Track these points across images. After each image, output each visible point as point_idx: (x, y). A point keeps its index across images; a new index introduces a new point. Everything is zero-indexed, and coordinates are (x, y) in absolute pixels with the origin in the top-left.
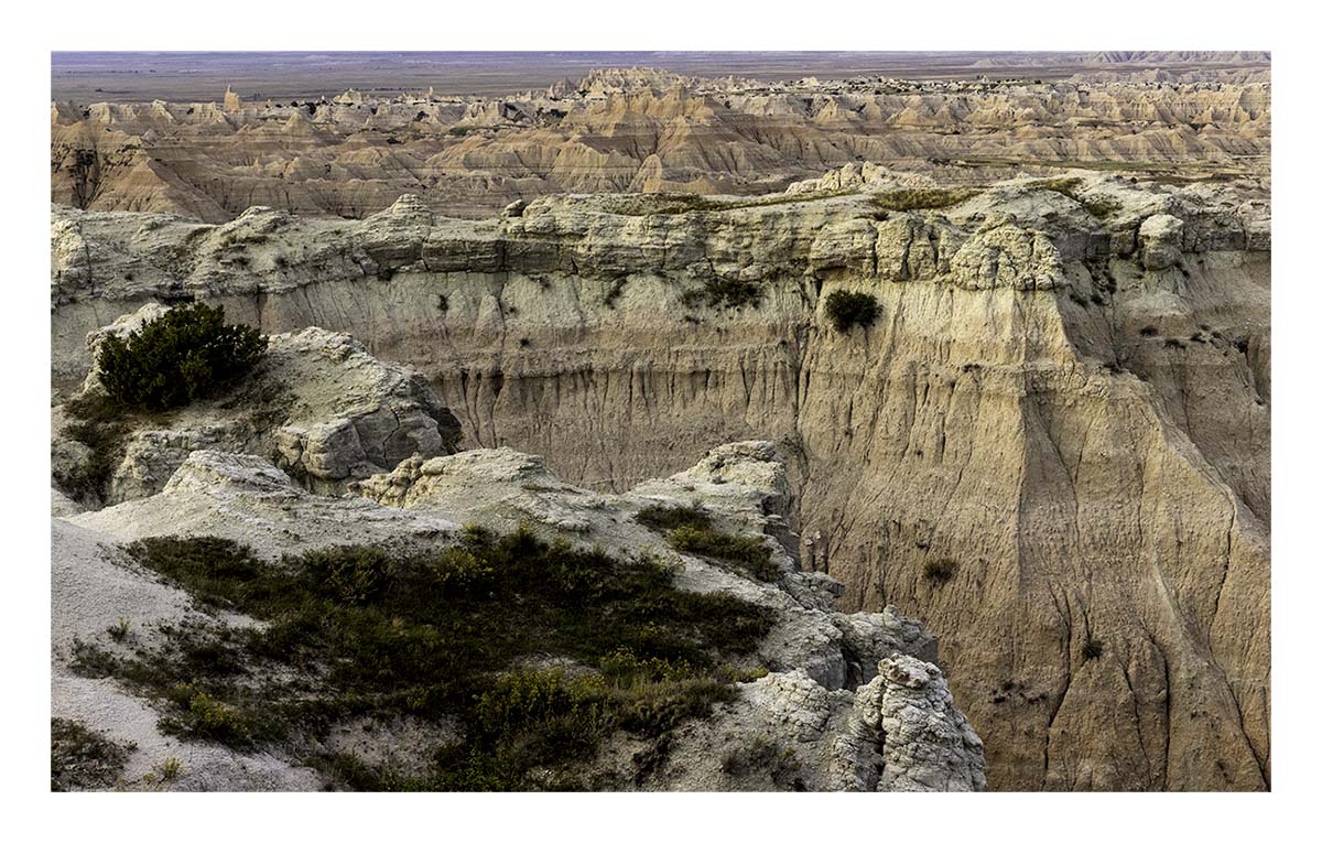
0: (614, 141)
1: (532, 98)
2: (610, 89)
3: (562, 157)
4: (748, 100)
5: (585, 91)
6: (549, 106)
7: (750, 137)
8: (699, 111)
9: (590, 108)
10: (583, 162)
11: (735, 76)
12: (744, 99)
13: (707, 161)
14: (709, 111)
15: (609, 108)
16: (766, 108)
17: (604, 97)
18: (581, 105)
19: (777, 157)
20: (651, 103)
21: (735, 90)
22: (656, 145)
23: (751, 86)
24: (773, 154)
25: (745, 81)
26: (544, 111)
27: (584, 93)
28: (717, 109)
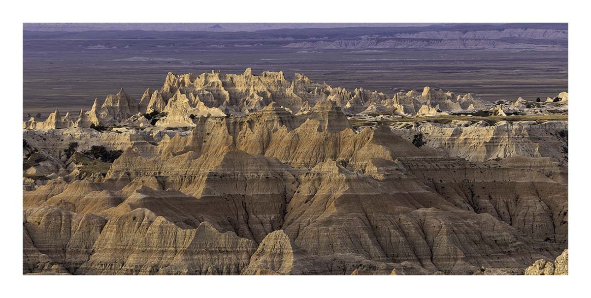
0: (207, 204)
1: (59, 125)
2: (202, 110)
3: (110, 232)
4: (458, 132)
5: (156, 113)
6: (91, 140)
7: (459, 200)
8: (363, 152)
9: (165, 143)
10: (147, 243)
11: (434, 88)
12: (449, 131)
13: (378, 243)
14: (382, 152)
15: (199, 145)
16: (491, 145)
17: (191, 124)
18: (148, 138)
19: (507, 236)
20: (275, 136)
21: (433, 113)
22: (284, 213)
23: (464, 106)
24: (503, 232)
25: (453, 98)
26: (79, 150)
27: (153, 118)
28: (398, 148)
